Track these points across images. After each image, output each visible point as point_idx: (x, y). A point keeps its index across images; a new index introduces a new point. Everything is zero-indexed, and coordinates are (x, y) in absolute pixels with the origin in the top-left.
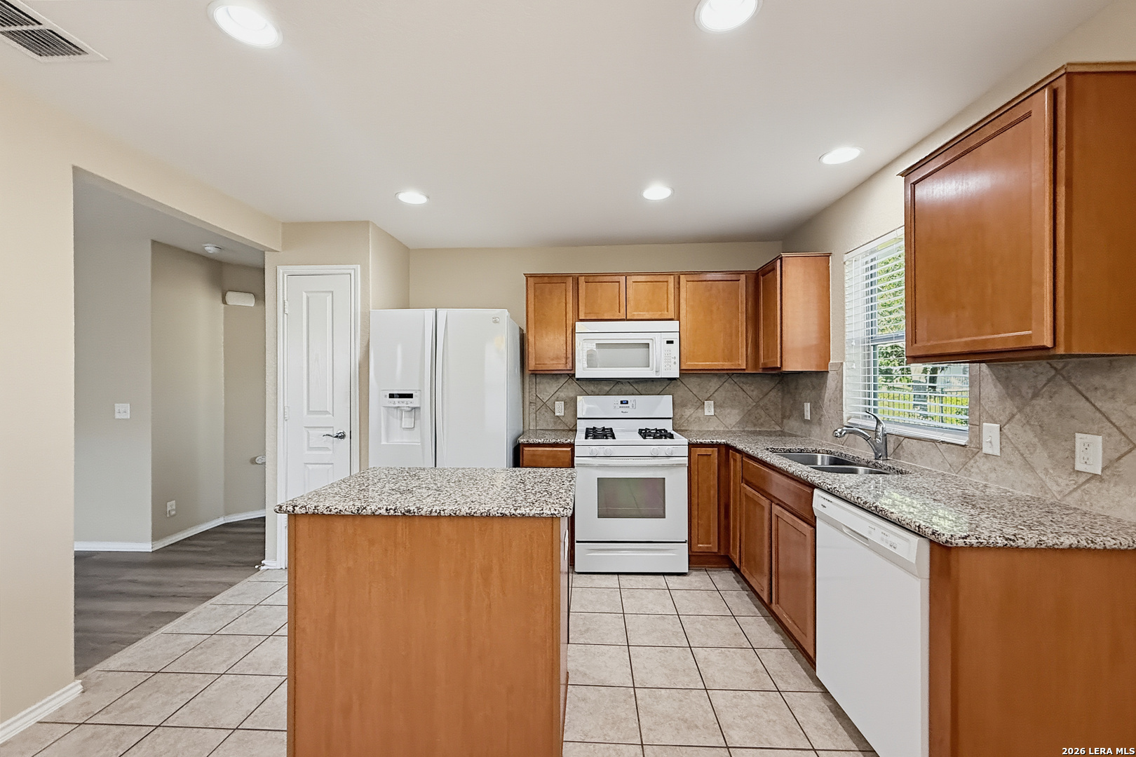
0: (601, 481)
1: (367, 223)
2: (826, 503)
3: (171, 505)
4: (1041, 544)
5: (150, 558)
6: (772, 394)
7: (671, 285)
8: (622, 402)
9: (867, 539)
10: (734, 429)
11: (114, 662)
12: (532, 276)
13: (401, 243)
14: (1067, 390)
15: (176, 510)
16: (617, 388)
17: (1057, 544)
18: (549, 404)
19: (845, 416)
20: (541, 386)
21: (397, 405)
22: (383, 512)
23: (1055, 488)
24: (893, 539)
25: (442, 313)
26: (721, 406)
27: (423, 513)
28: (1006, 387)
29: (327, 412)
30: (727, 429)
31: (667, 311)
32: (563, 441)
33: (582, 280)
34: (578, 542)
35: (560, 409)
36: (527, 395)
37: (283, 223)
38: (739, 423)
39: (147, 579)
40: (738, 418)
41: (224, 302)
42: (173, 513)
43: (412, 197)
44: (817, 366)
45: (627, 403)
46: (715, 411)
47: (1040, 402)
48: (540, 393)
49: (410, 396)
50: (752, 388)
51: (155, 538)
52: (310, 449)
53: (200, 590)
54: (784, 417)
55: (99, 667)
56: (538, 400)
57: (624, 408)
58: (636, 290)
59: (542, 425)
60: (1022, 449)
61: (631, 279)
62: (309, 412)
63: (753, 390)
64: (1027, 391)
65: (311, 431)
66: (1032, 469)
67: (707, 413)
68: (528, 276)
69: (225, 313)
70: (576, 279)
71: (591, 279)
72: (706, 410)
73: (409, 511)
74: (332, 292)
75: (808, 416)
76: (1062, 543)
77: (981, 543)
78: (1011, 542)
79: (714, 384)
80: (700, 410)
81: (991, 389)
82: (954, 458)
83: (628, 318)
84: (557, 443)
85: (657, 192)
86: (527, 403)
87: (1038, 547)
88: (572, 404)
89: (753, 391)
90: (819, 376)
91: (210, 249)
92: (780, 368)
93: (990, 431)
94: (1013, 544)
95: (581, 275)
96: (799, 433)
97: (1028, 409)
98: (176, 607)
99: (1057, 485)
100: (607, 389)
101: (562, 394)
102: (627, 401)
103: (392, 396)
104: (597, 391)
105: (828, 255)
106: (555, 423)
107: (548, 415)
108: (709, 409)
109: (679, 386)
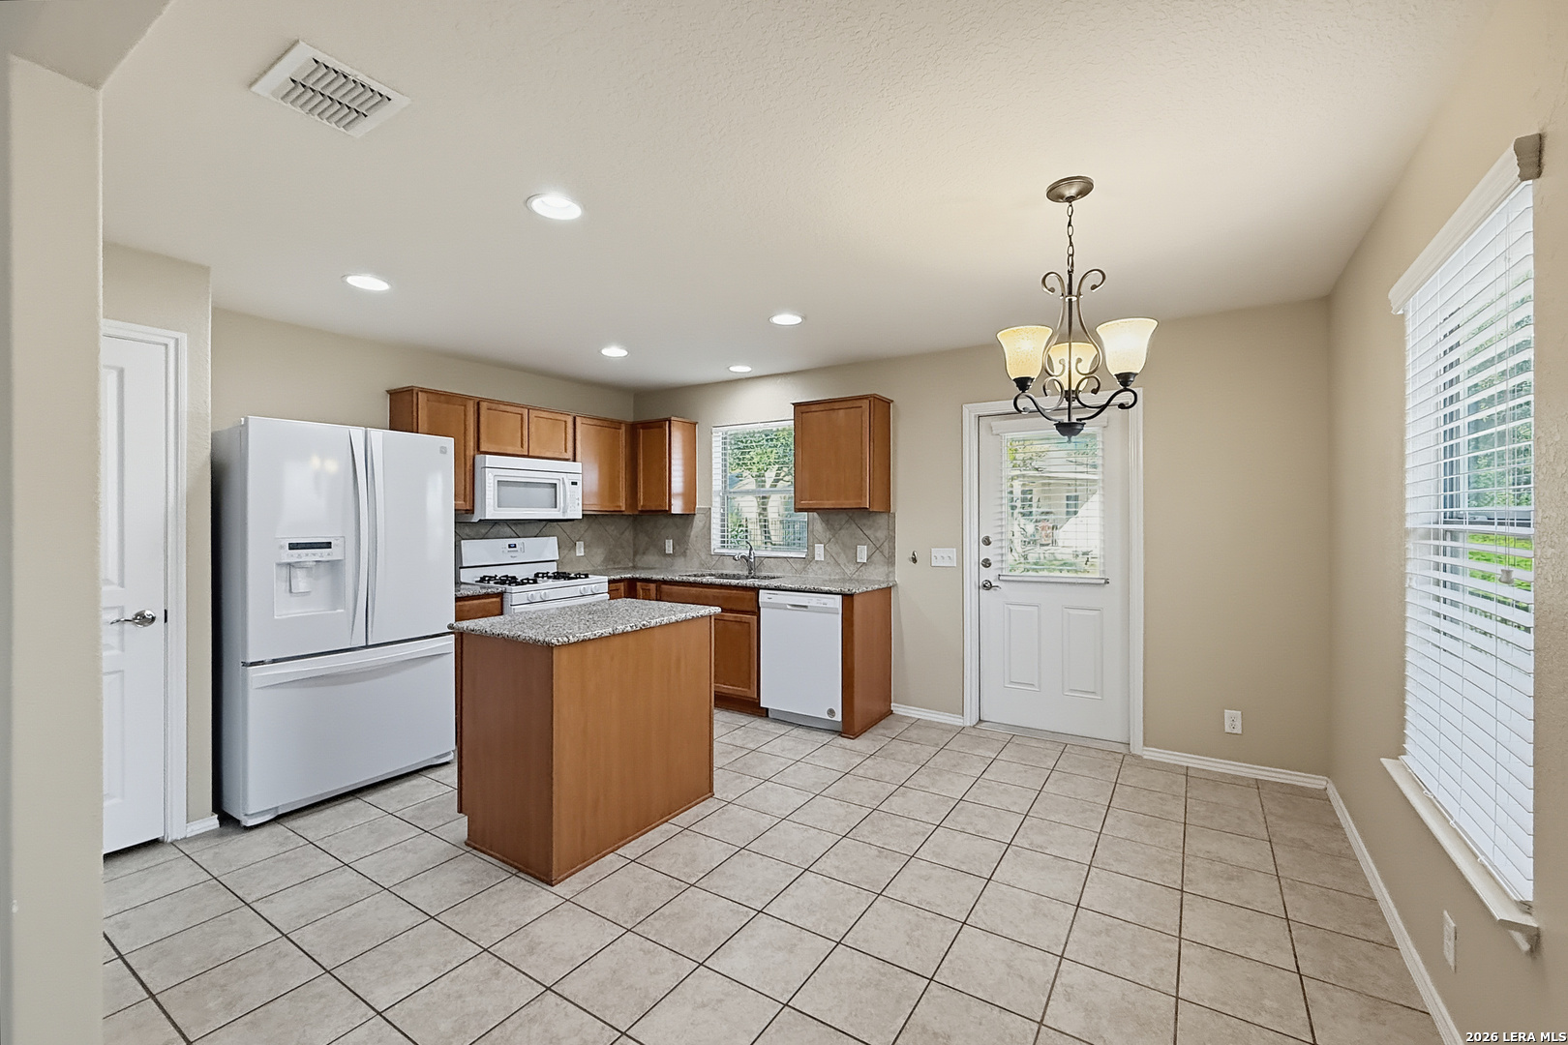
1: (204, 270)
2: (770, 596)
6: (627, 533)
7: (569, 425)
8: (510, 546)
9: (805, 607)
10: (599, 568)
12: (424, 390)
14: (854, 526)
16: (495, 530)
19: (712, 548)
21: (303, 560)
23: (849, 573)
24: (825, 601)
26: (589, 546)
28: (827, 525)
30: (594, 569)
31: (564, 451)
33: (484, 405)
38: (603, 561)
40: (602, 557)
44: (684, 510)
45: (515, 547)
46: (584, 552)
47: (843, 531)
50: (613, 528)
54: (635, 553)
57: (512, 552)
58: (539, 426)
60: (835, 556)
61: (533, 413)
63: (612, 530)
64: (837, 527)
66: (839, 565)
67: (578, 553)
70: (477, 403)
71: (494, 406)
72: (577, 550)
75: (669, 550)
79: (583, 525)
81: (819, 526)
82: (798, 566)
83: (530, 454)
90: (687, 517)
92: (668, 510)
93: (819, 549)
95: (483, 399)
96: (657, 566)
97: (837, 536)
99: (850, 569)
100: (483, 531)
102: (515, 545)
103: (291, 546)
104: (472, 534)
105: (695, 424)
108: (580, 550)
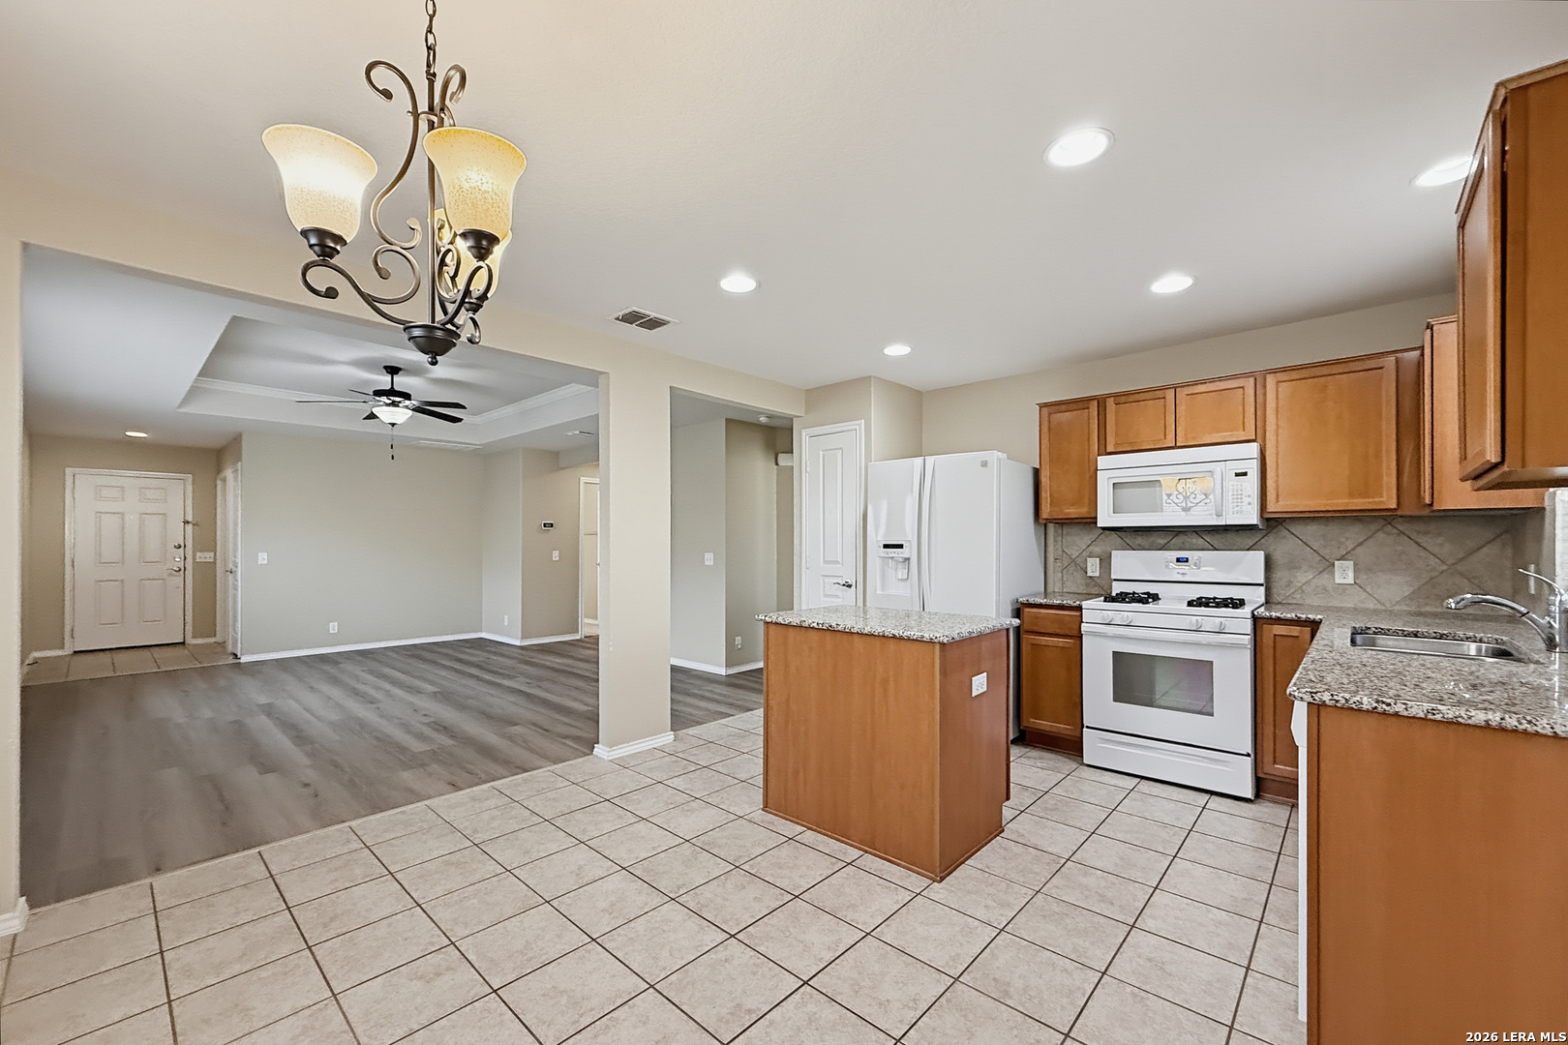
0: (1118, 656)
1: (870, 377)
3: (738, 640)
4: (1434, 714)
5: (723, 679)
6: (1490, 551)
7: (1250, 391)
8: (1178, 560)
10: (1397, 608)
11: (691, 731)
12: (1046, 405)
13: (910, 389)
15: (741, 644)
16: (1179, 541)
17: (1461, 717)
18: (1079, 560)
20: (1069, 538)
21: (890, 555)
22: (815, 625)
25: (930, 460)
26: (1370, 570)
27: (840, 628)
29: (838, 562)
30: (1383, 608)
31: (1244, 430)
32: (1071, 603)
33: (1110, 402)
34: (1087, 727)
35: (1093, 568)
36: (1051, 549)
37: (807, 391)
38: (1410, 598)
39: (718, 691)
40: (1407, 591)
41: (777, 464)
42: (739, 647)
43: (897, 350)
45: (1186, 561)
46: (1355, 577)
48: (1067, 547)
49: (900, 546)
50: (1440, 540)
51: (728, 665)
52: (825, 596)
53: (748, 704)
54: (1515, 591)
55: (684, 731)
56: (1065, 555)
57: (1183, 567)
58: (1192, 405)
59: (1071, 587)
61: (1182, 393)
62: (825, 562)
63: (1437, 543)
65: (826, 580)
67: (1338, 580)
68: (1042, 406)
69: (778, 475)
70: (1101, 401)
71: (1123, 399)
72: (1337, 575)
73: (831, 626)
74: (841, 449)
75: (1532, 588)
76: (1470, 718)
77: (1337, 701)
78: (1384, 706)
79: (1353, 534)
80: (1326, 576)
83: (1178, 444)
84: (1063, 605)
85: (1172, 284)
86: (1051, 559)
87: (1430, 716)
88: (1106, 562)
89: (1441, 545)
90: (1540, 516)
91: (763, 419)
92: (1431, 505)
94: (1387, 708)
95: (1110, 396)
98: (730, 711)
101: (1097, 549)
102: (1187, 559)
103: (886, 546)
104: (1146, 546)
106: (1087, 585)
107: (1079, 575)
108: (1344, 573)
109: (1284, 537)
